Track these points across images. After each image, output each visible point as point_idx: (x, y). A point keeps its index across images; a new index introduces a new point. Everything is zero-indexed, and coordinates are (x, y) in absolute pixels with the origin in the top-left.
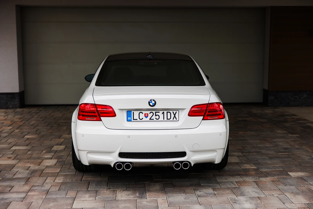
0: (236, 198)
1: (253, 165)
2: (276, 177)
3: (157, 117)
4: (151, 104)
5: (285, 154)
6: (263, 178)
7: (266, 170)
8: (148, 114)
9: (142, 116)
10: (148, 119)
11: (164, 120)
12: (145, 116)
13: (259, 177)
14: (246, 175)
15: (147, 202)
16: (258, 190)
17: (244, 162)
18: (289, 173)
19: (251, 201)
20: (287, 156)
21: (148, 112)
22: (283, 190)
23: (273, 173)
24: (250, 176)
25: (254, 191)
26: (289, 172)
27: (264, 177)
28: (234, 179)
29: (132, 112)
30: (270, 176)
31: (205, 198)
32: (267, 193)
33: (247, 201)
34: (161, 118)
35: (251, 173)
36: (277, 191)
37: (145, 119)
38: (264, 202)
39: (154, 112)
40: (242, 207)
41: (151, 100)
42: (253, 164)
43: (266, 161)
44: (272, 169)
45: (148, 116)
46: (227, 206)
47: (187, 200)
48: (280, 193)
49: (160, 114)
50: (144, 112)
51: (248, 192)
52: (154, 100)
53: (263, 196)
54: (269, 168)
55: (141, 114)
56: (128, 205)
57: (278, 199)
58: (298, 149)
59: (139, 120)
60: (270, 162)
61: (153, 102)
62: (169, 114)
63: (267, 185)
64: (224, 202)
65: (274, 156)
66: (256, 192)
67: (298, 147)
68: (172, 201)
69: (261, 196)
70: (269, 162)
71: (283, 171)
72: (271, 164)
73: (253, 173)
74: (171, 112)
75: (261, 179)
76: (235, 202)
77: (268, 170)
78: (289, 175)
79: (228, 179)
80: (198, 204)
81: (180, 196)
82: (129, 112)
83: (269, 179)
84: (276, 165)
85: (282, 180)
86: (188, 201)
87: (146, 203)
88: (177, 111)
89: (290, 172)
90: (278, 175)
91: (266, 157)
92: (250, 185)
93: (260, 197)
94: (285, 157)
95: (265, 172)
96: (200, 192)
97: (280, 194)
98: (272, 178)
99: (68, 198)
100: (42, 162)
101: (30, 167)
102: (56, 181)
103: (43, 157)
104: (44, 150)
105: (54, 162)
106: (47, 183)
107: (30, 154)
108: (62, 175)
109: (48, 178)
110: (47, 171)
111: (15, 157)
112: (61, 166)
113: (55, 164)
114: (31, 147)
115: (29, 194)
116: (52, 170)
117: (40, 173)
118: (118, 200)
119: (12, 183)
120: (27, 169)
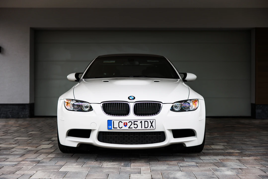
80: (180, 171)
99: (56, 166)
100: (39, 146)
101: (27, 148)
102: (48, 156)
103: (42, 143)
104: (43, 139)
105: (50, 146)
106: (40, 157)
107: (30, 142)
108: (55, 153)
109: (42, 154)
110: (42, 151)
111: (16, 143)
112: (56, 148)
113: (51, 148)
114: (32, 138)
115: (21, 162)
116: (47, 151)
117: (35, 152)
118: (103, 167)
119: (7, 157)
120: (25, 150)
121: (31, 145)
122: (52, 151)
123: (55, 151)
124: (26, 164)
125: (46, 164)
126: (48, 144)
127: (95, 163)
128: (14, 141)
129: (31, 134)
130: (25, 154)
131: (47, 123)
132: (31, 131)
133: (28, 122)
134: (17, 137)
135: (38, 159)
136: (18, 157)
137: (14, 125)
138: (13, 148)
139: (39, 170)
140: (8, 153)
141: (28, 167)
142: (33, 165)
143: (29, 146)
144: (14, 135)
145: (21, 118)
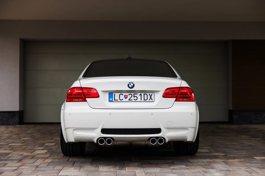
1: (221, 153)
3: (136, 98)
4: (130, 86)
8: (127, 95)
9: (122, 97)
10: (127, 100)
11: (141, 101)
12: (125, 97)
15: (126, 172)
16: (227, 166)
21: (128, 94)
22: (249, 166)
23: (240, 157)
24: (219, 159)
25: (223, 167)
28: (204, 160)
29: (114, 94)
30: (237, 159)
31: (178, 170)
34: (139, 99)
35: (220, 157)
37: (124, 100)
39: (133, 94)
41: (130, 83)
43: (233, 151)
44: (238, 155)
45: (127, 97)
48: (247, 168)
49: (138, 95)
50: (124, 94)
51: (218, 167)
52: (132, 83)
55: (121, 95)
57: (245, 171)
59: (119, 100)
61: (132, 85)
62: (146, 96)
63: (235, 163)
64: (196, 172)
65: (240, 149)
66: (225, 167)
68: (148, 171)
71: (249, 156)
73: (222, 157)
74: (148, 94)
77: (235, 156)
79: (200, 160)
82: (111, 94)
85: (248, 161)
88: (153, 94)
92: (219, 163)
95: (232, 157)
96: (174, 167)
99: (55, 170)
100: (34, 151)
101: (23, 154)
102: (45, 161)
103: (36, 149)
104: (37, 145)
105: (45, 151)
106: (37, 162)
107: (24, 147)
108: (51, 158)
109: (39, 160)
110: (38, 156)
111: (11, 149)
112: (51, 154)
113: (46, 153)
114: (25, 144)
115: (20, 167)
116: (42, 156)
117: (32, 157)
118: (100, 171)
119: (6, 162)
120: (21, 155)
121: (26, 151)
122: (48, 156)
123: (51, 157)
124: (25, 169)
125: (45, 169)
126: (43, 150)
127: (91, 167)
128: (8, 147)
129: (24, 140)
130: (22, 160)
131: (37, 130)
132: (23, 137)
133: (18, 129)
134: (11, 143)
135: (36, 164)
136: (15, 162)
137: (6, 132)
138: (9, 154)
139: (39, 174)
140: (5, 158)
141: (28, 171)
142: (32, 170)
143: (24, 152)
144: (7, 141)
145: (11, 125)
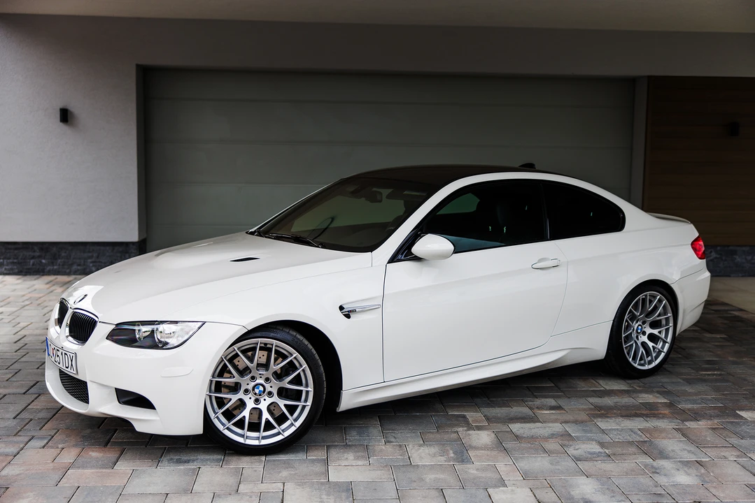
0: (655, 464)
1: (658, 395)
2: (716, 421)
5: (713, 373)
6: (691, 423)
7: (690, 406)
13: (683, 421)
14: (655, 417)
15: (477, 470)
16: (693, 448)
17: (638, 388)
18: (738, 412)
19: (686, 469)
20: (718, 377)
22: (741, 446)
23: (707, 412)
24: (663, 418)
25: (685, 450)
26: (737, 410)
27: (692, 421)
28: (633, 424)
30: (704, 418)
31: (590, 464)
32: (712, 453)
33: (678, 470)
35: (662, 412)
36: (729, 449)
38: (713, 472)
40: (673, 482)
42: (658, 392)
43: (683, 388)
44: (700, 404)
46: (642, 480)
47: (557, 467)
48: (739, 453)
51: (673, 451)
53: (707, 460)
54: (694, 402)
56: (442, 476)
57: (738, 466)
58: (734, 363)
60: (691, 390)
63: (706, 436)
64: (633, 470)
65: (692, 377)
66: (689, 452)
67: (735, 359)
68: (526, 467)
69: (703, 460)
70: (689, 389)
71: (726, 408)
72: (696, 394)
73: (667, 411)
75: (686, 423)
76: (656, 471)
77: (695, 406)
78: (741, 417)
79: (622, 425)
81: (539, 459)
83: (703, 424)
84: (706, 395)
85: (729, 426)
86: (559, 470)
87: (475, 472)
89: (740, 410)
90: (718, 416)
91: (679, 380)
92: (670, 436)
93: (701, 461)
94: (716, 381)
95: (689, 410)
96: (577, 450)
97: (738, 457)
98: (709, 422)
